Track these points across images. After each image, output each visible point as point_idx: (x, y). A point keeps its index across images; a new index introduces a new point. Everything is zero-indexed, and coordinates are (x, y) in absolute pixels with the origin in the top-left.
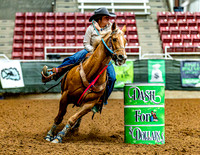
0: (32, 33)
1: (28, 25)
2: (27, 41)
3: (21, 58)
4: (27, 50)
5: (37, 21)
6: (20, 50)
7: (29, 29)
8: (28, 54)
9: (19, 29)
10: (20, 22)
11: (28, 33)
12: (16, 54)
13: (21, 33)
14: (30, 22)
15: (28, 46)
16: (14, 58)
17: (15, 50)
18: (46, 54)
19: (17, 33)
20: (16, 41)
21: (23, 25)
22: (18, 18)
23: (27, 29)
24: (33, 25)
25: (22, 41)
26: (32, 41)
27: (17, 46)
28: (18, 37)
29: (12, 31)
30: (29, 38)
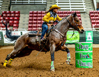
0: (36, 20)
1: (35, 16)
3: (32, 30)
4: (34, 27)
5: (39, 15)
6: (32, 27)
8: (35, 29)
9: (31, 18)
10: (31, 15)
12: (30, 29)
13: (32, 20)
14: (35, 15)
15: (35, 25)
17: (29, 27)
19: (30, 20)
21: (32, 16)
22: (31, 13)
23: (34, 18)
24: (37, 16)
27: (30, 25)
28: (31, 22)
29: (28, 19)
30: (35, 22)
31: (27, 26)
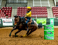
0: (21, 12)
5: (23, 9)
7: (21, 11)
9: (18, 11)
10: (18, 9)
11: (20, 12)
14: (21, 9)
22: (18, 8)
23: (20, 11)
25: (19, 14)
26: (21, 14)
29: (17, 12)
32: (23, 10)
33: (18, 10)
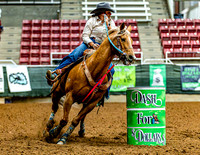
0: (38, 40)
1: (35, 32)
2: (34, 47)
3: (28, 63)
4: (33, 55)
5: (43, 28)
6: (27, 55)
7: (36, 36)
8: (35, 59)
9: (26, 36)
10: (26, 28)
11: (35, 40)
12: (23, 60)
13: (28, 40)
14: (36, 28)
15: (35, 51)
16: (21, 63)
17: (23, 55)
18: (52, 59)
19: (24, 39)
20: (23, 47)
21: (29, 32)
22: (25, 25)
23: (33, 36)
24: (39, 32)
25: (29, 47)
26: (38, 47)
27: (25, 51)
28: (25, 44)
29: (20, 38)
30: (35, 44)
31: (18, 54)
32: (44, 32)
33: (24, 32)
